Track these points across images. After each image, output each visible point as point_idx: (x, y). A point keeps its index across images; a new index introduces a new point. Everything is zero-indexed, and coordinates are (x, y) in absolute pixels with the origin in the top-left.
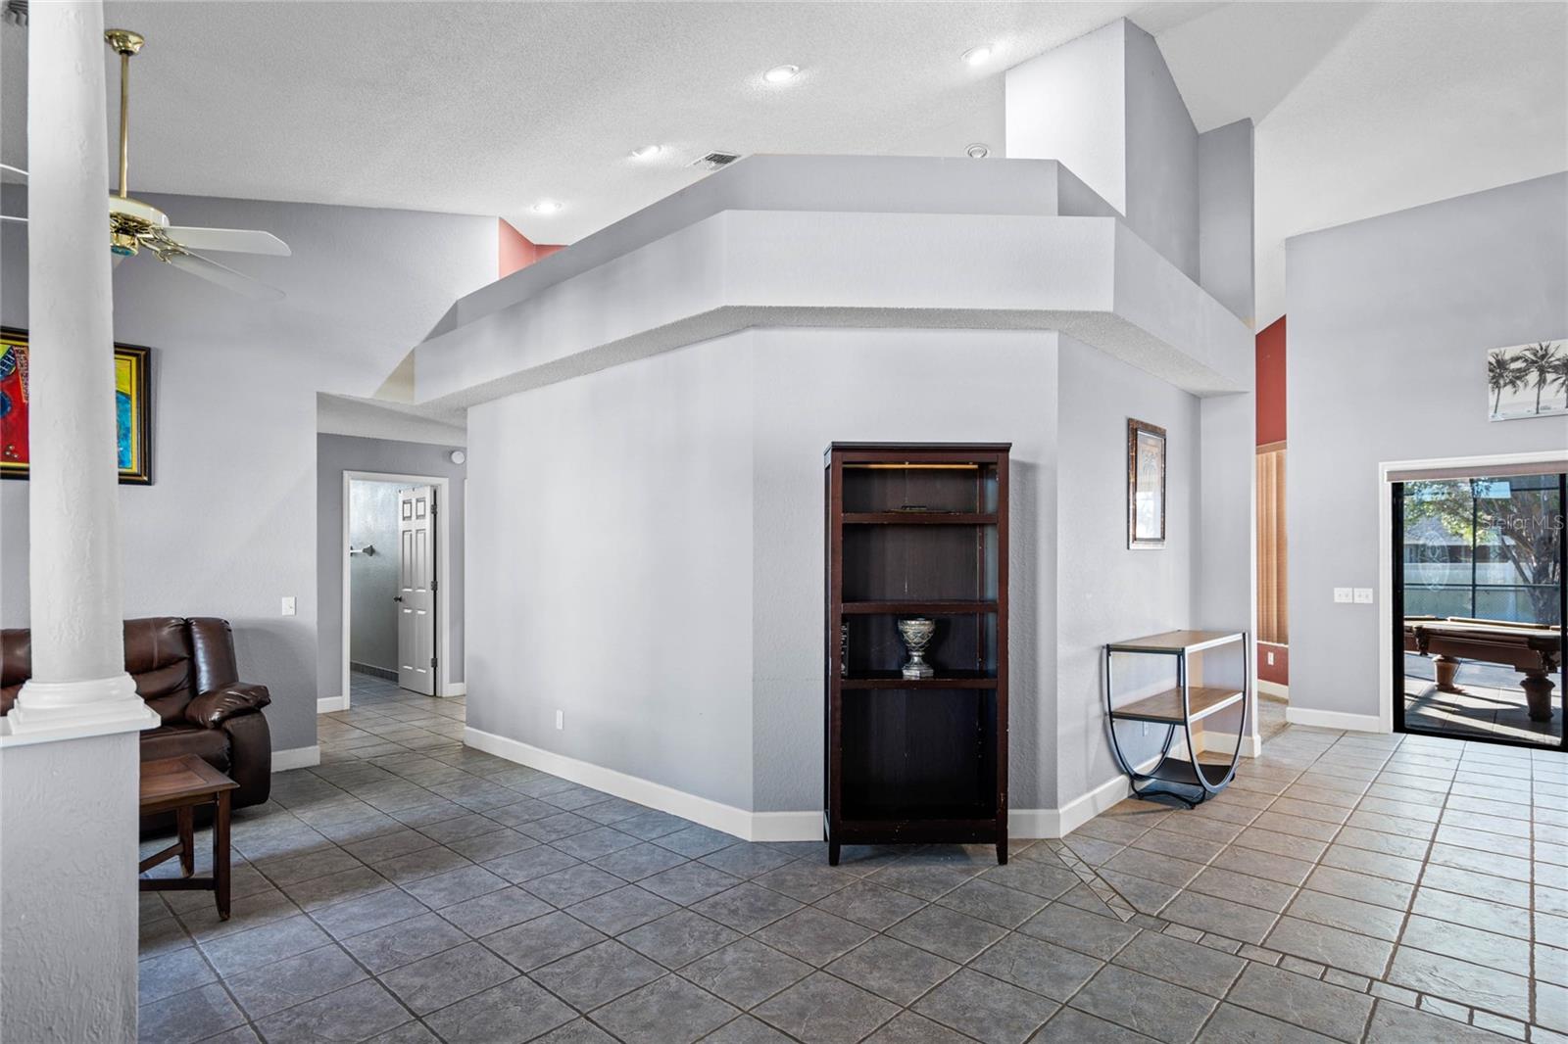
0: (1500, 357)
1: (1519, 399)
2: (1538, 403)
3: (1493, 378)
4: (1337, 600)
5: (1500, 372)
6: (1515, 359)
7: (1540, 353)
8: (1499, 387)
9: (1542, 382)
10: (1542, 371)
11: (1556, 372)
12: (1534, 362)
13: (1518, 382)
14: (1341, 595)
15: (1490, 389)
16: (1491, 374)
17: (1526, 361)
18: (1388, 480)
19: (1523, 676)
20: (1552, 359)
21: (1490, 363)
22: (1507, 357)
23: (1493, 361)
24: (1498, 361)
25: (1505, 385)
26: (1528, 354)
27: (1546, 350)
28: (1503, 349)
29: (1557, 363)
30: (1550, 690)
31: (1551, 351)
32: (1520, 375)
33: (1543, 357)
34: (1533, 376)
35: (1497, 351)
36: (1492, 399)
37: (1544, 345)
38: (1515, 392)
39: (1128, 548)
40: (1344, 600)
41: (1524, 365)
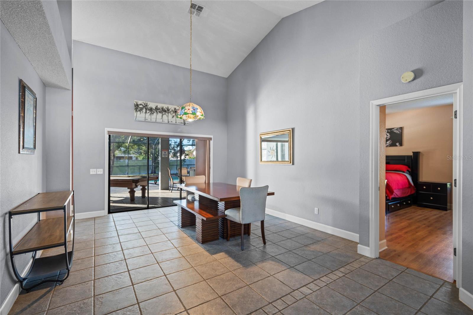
0: (137, 103)
1: (141, 115)
2: (145, 118)
3: (136, 108)
4: (91, 173)
5: (137, 107)
6: (141, 105)
7: (146, 105)
8: (137, 112)
9: (146, 112)
10: (146, 110)
11: (149, 110)
12: (145, 107)
13: (141, 111)
14: (93, 172)
15: (135, 112)
16: (135, 107)
17: (143, 106)
18: (108, 134)
19: (129, 190)
20: (148, 107)
21: (135, 104)
22: (139, 103)
23: (136, 104)
24: (137, 104)
25: (138, 111)
26: (143, 104)
27: (147, 104)
28: (138, 101)
29: (149, 108)
30: (134, 193)
31: (148, 105)
32: (141, 110)
33: (146, 106)
34: (144, 110)
35: (136, 101)
36: (135, 114)
37: (147, 102)
38: (140, 114)
39: (19, 153)
40: (94, 173)
41: (142, 107)
